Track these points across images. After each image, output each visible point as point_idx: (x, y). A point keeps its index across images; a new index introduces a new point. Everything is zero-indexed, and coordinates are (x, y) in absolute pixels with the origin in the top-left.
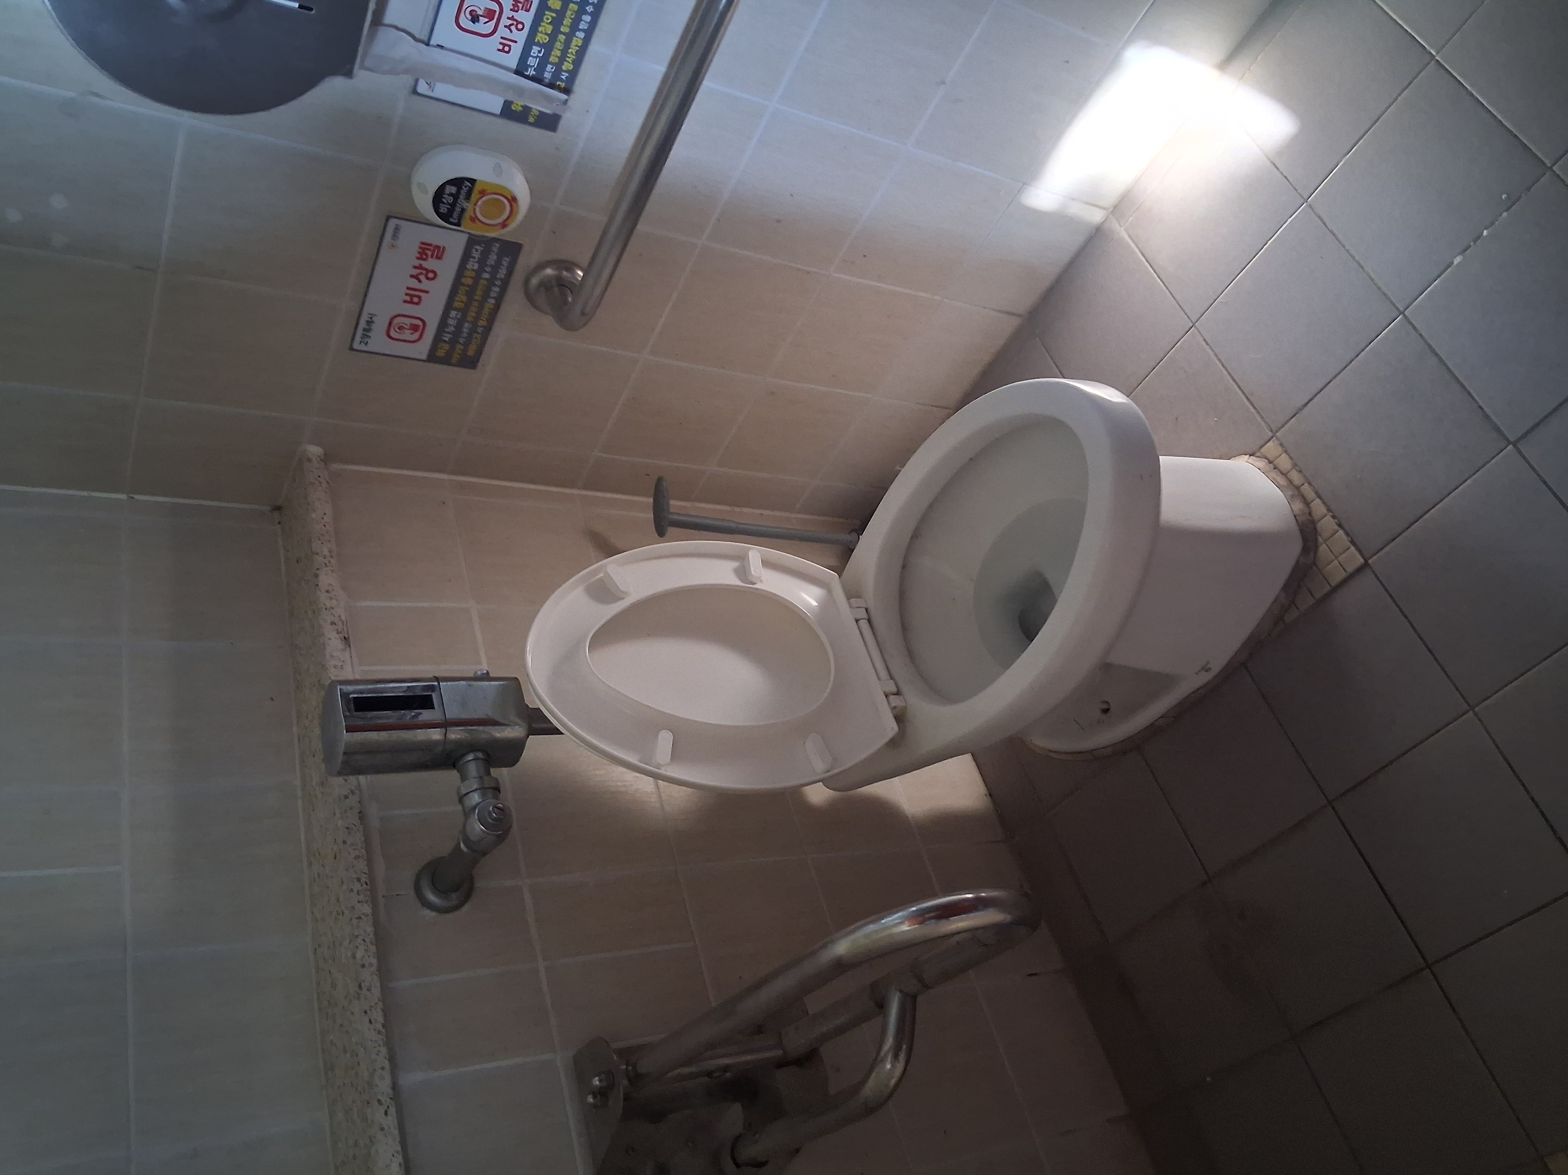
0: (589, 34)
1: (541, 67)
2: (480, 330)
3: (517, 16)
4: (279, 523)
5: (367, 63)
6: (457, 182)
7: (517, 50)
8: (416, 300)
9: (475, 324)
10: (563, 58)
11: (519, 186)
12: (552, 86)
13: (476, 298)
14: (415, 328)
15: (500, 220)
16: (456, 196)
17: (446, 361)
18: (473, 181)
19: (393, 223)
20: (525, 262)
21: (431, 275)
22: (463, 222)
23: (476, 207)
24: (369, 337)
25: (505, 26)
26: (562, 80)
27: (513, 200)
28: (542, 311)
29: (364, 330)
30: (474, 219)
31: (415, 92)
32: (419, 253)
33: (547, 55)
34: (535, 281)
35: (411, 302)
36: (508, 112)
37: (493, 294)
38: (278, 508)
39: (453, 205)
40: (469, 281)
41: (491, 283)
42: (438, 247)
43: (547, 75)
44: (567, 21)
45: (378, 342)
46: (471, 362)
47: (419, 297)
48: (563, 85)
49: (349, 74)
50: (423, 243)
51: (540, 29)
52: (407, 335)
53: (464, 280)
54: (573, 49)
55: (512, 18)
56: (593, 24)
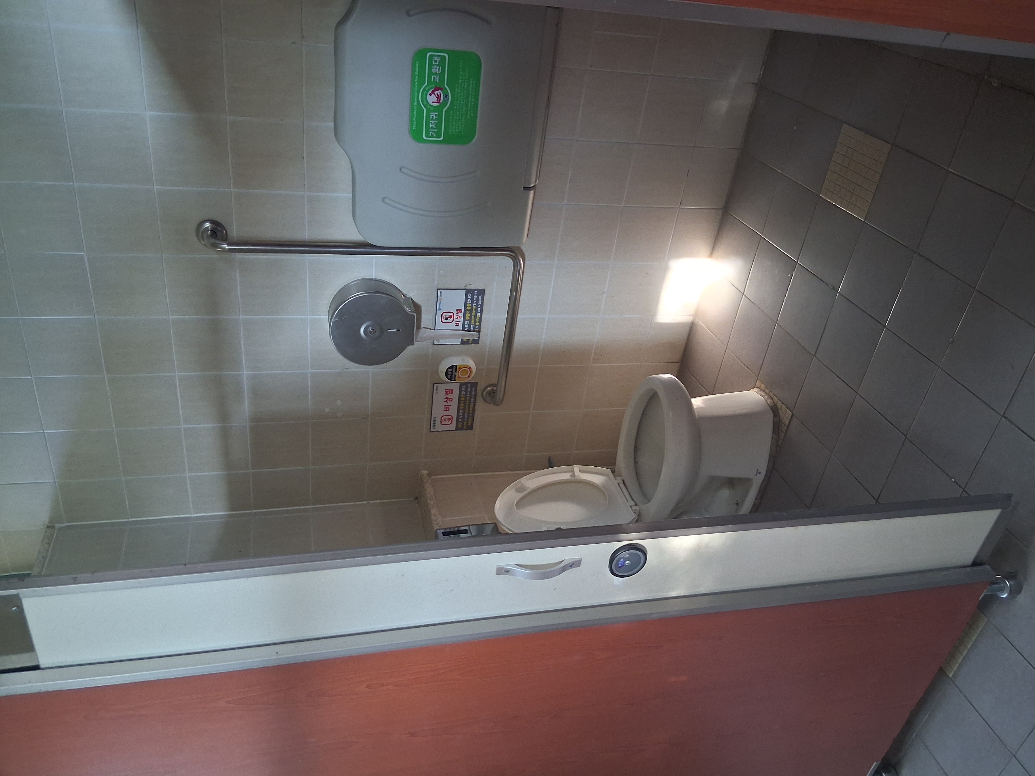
0: (481, 313)
1: (469, 327)
2: (471, 415)
3: (458, 314)
4: (417, 503)
5: (417, 340)
6: (451, 367)
7: (461, 324)
8: (448, 409)
9: (468, 413)
10: (475, 322)
11: (471, 364)
12: (474, 331)
13: (467, 404)
14: (449, 419)
15: (467, 376)
16: (452, 372)
17: (461, 429)
18: (456, 366)
19: (435, 385)
20: (480, 387)
21: (451, 400)
22: (456, 380)
23: (459, 374)
24: (435, 426)
25: (456, 318)
26: (477, 329)
27: (470, 368)
28: (488, 403)
29: (433, 424)
30: (459, 377)
31: (434, 344)
32: (445, 393)
33: (470, 322)
34: (484, 393)
35: (446, 410)
36: (463, 342)
37: (472, 401)
38: (416, 498)
39: (452, 374)
40: (464, 399)
41: (470, 397)
42: (451, 390)
43: (472, 328)
44: (474, 312)
45: (439, 427)
46: (470, 428)
47: (449, 408)
48: (477, 330)
49: (413, 344)
50: (446, 390)
51: (466, 316)
52: (448, 422)
53: (461, 399)
54: (478, 319)
55: (457, 316)
56: (482, 311)
